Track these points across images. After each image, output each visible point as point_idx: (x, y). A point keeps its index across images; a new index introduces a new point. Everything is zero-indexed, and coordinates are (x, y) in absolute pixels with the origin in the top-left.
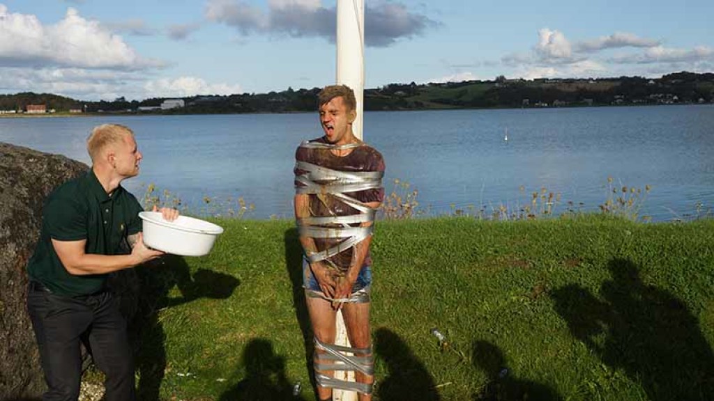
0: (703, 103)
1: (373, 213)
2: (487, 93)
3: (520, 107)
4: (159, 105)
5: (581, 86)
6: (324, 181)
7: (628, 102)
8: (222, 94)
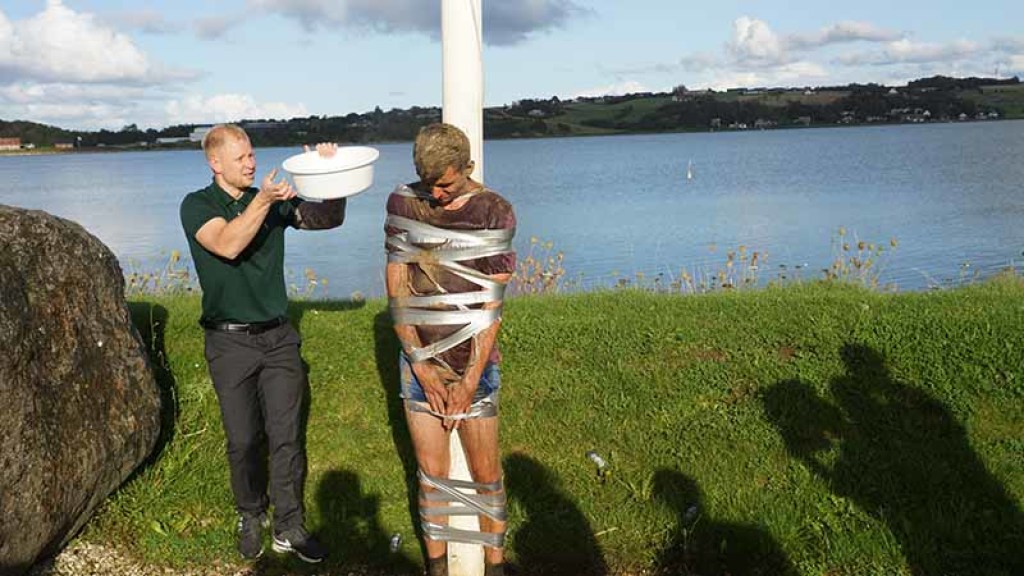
0: (966, 120)
1: (502, 288)
2: (661, 109)
3: (708, 131)
4: (188, 136)
5: (794, 98)
6: (429, 244)
7: (860, 120)
8: (278, 119)
